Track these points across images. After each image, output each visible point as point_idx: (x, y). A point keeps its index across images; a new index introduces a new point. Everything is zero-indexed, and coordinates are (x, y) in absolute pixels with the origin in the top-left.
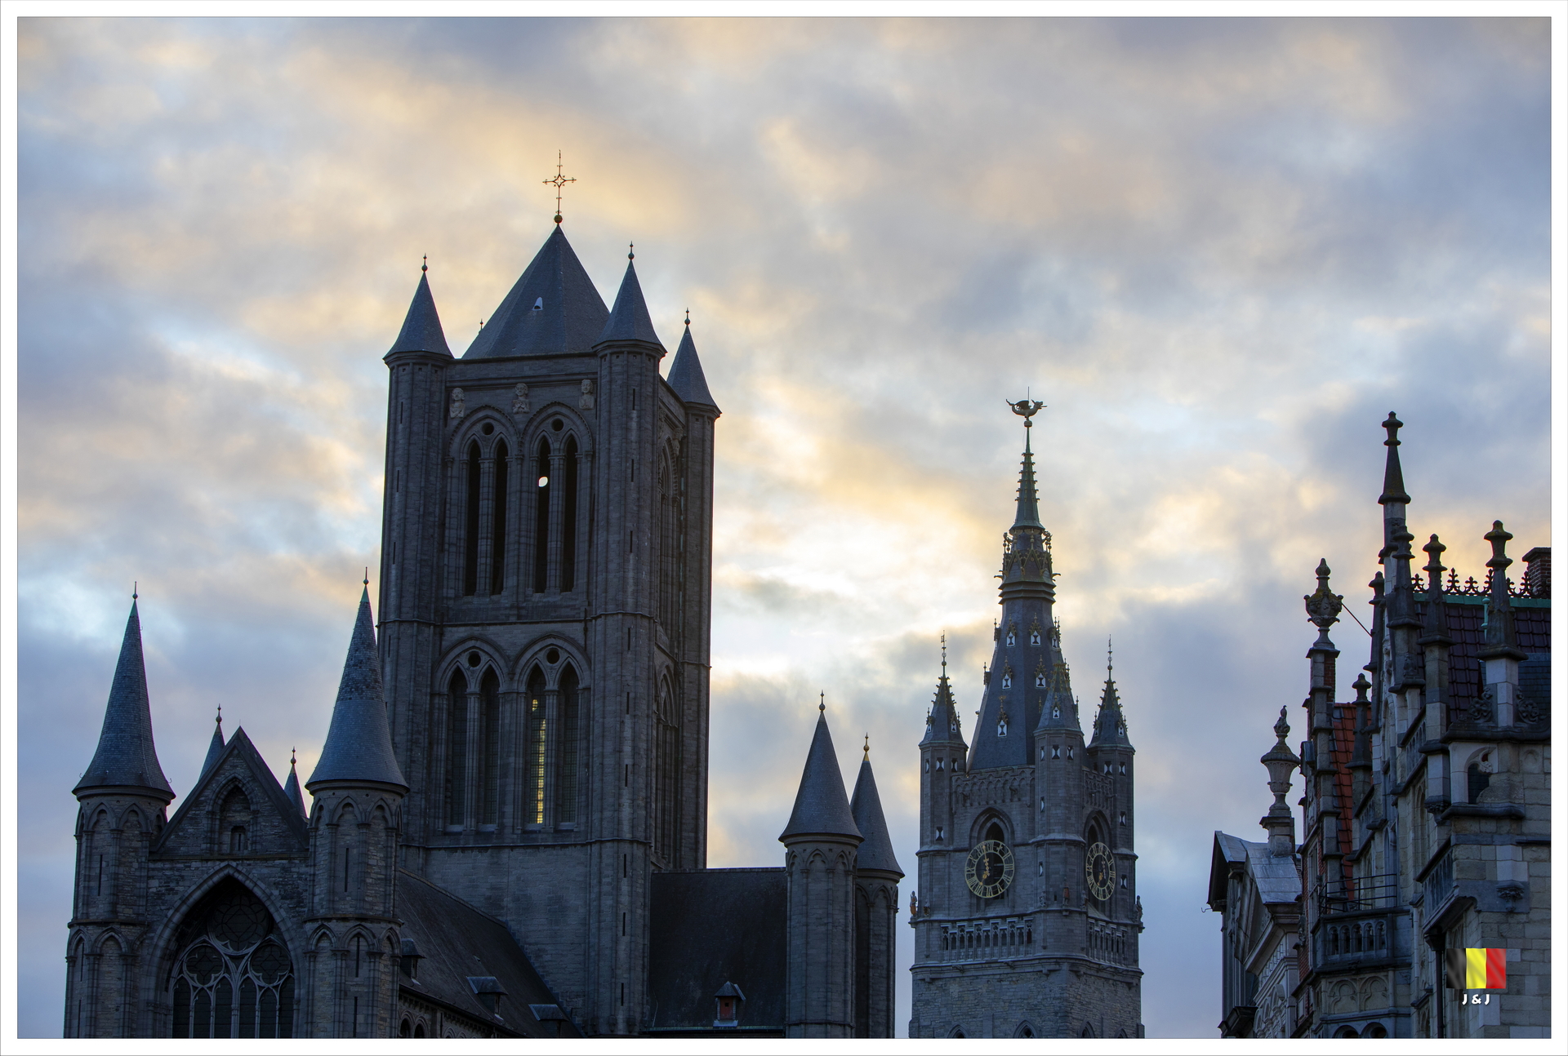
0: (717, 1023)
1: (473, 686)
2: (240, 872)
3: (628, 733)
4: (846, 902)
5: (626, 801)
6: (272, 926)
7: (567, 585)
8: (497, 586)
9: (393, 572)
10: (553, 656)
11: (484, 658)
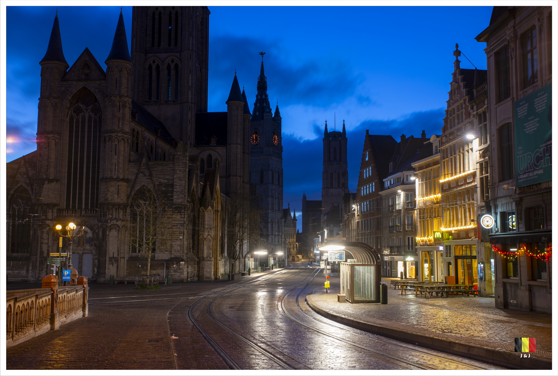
0: (211, 145)
1: (154, 67)
2: (87, 85)
3: (190, 78)
4: (241, 117)
5: (190, 94)
6: (96, 100)
7: (176, 45)
8: (159, 45)
9: (134, 40)
10: (173, 61)
11: (156, 61)
